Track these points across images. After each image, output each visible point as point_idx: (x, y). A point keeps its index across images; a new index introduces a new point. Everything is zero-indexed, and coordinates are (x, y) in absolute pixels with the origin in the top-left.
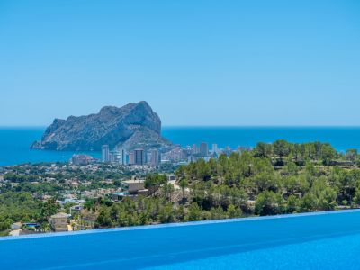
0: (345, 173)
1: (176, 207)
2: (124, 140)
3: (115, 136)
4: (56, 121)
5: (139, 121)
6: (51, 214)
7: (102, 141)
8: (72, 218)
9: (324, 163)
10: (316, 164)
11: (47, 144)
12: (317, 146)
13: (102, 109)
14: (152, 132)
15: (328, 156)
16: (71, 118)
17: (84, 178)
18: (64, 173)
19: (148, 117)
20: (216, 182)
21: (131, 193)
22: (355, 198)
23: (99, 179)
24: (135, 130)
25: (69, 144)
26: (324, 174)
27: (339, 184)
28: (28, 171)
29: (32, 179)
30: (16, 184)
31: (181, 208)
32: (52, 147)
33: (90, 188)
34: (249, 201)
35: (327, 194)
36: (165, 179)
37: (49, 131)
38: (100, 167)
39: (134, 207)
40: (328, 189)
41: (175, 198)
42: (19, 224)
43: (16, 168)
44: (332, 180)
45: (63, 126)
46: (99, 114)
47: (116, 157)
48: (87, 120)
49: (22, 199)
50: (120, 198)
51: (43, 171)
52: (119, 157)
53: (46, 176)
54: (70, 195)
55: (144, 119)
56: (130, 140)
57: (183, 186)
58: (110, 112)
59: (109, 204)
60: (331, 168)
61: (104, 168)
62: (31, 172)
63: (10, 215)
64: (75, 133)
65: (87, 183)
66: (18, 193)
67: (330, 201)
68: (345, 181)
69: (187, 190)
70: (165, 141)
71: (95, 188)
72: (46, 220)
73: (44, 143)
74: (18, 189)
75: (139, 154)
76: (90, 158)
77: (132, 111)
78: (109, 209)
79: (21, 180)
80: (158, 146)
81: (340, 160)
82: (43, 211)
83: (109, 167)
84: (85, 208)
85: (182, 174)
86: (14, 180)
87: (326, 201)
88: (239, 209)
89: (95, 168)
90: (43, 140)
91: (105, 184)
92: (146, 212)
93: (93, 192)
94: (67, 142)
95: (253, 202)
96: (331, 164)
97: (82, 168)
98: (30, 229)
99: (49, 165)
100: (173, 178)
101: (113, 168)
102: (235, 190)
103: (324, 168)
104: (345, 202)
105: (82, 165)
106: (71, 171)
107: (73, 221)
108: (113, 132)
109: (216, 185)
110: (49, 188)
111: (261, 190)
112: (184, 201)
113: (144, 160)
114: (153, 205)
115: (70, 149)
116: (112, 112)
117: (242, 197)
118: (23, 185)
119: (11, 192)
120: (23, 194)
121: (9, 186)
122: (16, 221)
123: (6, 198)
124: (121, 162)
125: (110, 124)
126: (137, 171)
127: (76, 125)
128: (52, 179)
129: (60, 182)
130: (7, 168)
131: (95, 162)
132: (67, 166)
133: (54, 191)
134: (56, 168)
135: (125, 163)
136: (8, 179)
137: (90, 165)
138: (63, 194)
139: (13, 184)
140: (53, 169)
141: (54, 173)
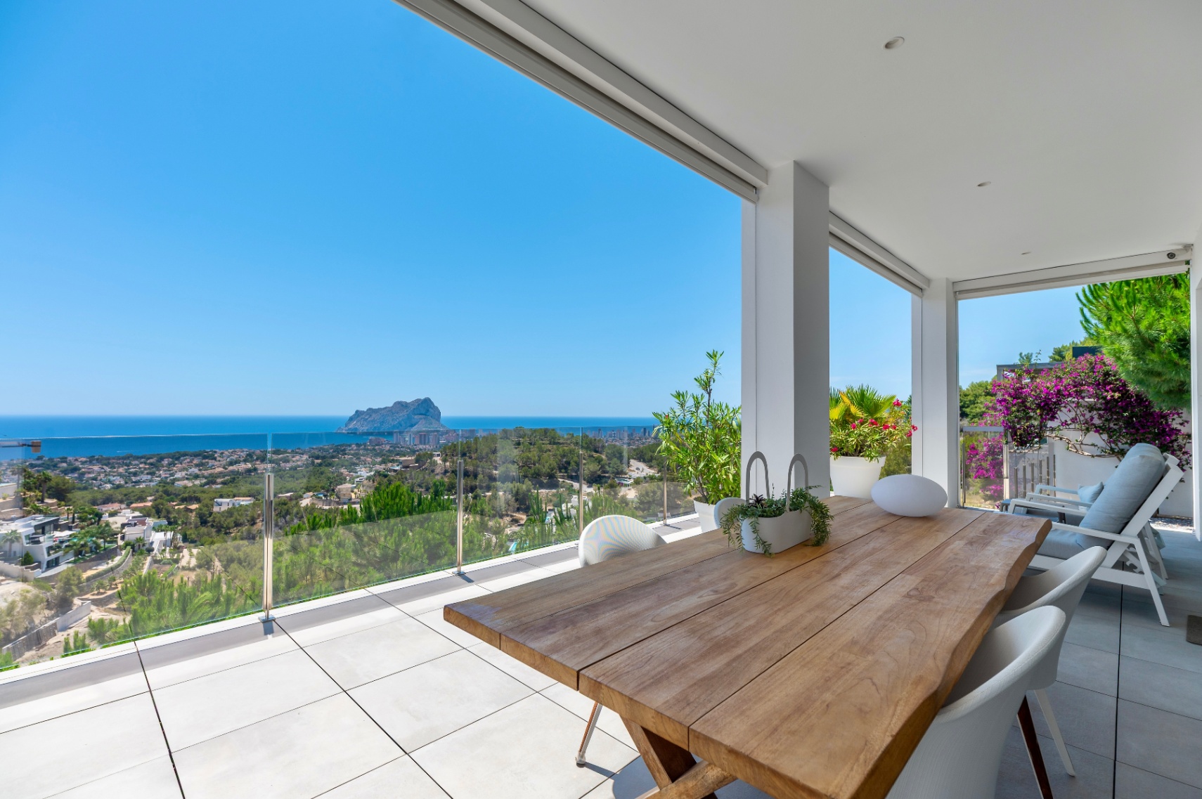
0: (564, 450)
1: (438, 477)
2: (412, 426)
3: (405, 423)
4: (357, 412)
5: (423, 412)
6: (337, 485)
7: (395, 427)
8: (355, 487)
9: (550, 444)
10: (543, 444)
11: (349, 429)
12: (546, 431)
13: (395, 403)
14: (433, 421)
15: (552, 438)
16: (370, 409)
17: (376, 455)
18: (361, 452)
19: (430, 409)
20: (471, 458)
21: (404, 467)
22: (570, 468)
23: (389, 456)
24: (421, 419)
25: (367, 430)
26: (550, 451)
27: (560, 458)
28: (331, 451)
29: (333, 457)
30: (319, 461)
31: (442, 478)
32: (354, 433)
33: (381, 463)
34: (494, 471)
35: (550, 465)
36: (431, 456)
37: (351, 419)
38: (391, 447)
39: (406, 478)
40: (551, 462)
41: (438, 470)
42: (311, 494)
43: (321, 448)
44: (555, 455)
45: (363, 416)
46: (392, 407)
47: (404, 438)
48: (382, 411)
49: (322, 473)
50: (395, 471)
51: (344, 450)
52: (407, 439)
53: (346, 454)
54: (363, 469)
55: (428, 411)
56: (416, 426)
57: (445, 461)
58: (401, 405)
59: (386, 476)
60: (555, 446)
61: (395, 448)
62: (334, 452)
64: (372, 421)
65: (379, 459)
66: (318, 468)
67: (553, 470)
68: (563, 456)
69: (448, 464)
70: (444, 427)
71: (384, 463)
72: (333, 490)
73: (347, 428)
74: (320, 465)
75: (423, 437)
76: (383, 440)
77: (418, 405)
79: (323, 458)
81: (561, 441)
82: (331, 483)
83: (398, 447)
84: (366, 479)
85: (445, 452)
86: (317, 458)
87: (548, 470)
88: (486, 478)
89: (388, 447)
90: (346, 426)
91: (393, 460)
92: (414, 481)
93: (383, 466)
94: (367, 428)
95: (497, 472)
96: (554, 443)
97: (377, 447)
98: (319, 498)
99: (350, 446)
100: (438, 455)
101: (402, 447)
102: (483, 464)
103: (549, 447)
104: (563, 471)
105: (377, 445)
106: (367, 450)
107: (356, 490)
108: (403, 420)
109: (470, 460)
110: (346, 463)
111: (504, 463)
112: (446, 472)
113: (427, 441)
114: (421, 476)
116: (402, 405)
117: (489, 469)
120: (323, 469)
121: (313, 462)
122: (310, 491)
124: (408, 443)
125: (401, 415)
126: (421, 450)
127: (374, 416)
128: (350, 456)
129: (357, 459)
130: (313, 449)
131: (388, 443)
132: (365, 446)
133: (351, 466)
134: (355, 448)
135: (412, 444)
136: (312, 457)
137: (384, 446)
138: (358, 468)
139: (316, 461)
140: (352, 449)
141: (352, 452)
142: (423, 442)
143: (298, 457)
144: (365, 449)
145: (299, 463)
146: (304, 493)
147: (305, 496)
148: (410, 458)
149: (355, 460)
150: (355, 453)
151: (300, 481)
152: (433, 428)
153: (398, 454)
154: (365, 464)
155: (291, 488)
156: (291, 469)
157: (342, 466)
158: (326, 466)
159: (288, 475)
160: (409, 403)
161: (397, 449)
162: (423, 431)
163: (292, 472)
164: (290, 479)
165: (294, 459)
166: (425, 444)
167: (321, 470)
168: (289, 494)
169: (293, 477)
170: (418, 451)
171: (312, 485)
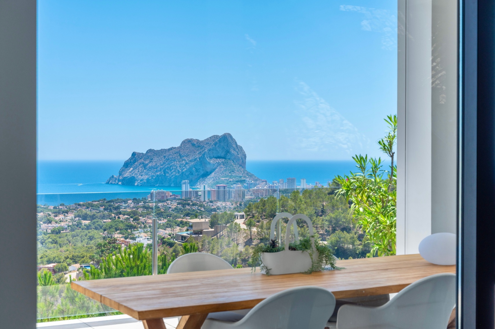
2: (206, 175)
3: (197, 170)
4: (134, 154)
5: (223, 155)
7: (183, 176)
11: (124, 179)
13: (184, 142)
14: (236, 167)
16: (150, 151)
17: (160, 215)
18: (140, 210)
19: (232, 150)
21: (195, 233)
23: (176, 217)
24: (219, 164)
25: (148, 180)
28: (102, 208)
29: (104, 217)
30: (87, 222)
33: (165, 227)
37: (127, 165)
38: (179, 204)
41: (242, 239)
42: (78, 266)
43: (89, 204)
45: (142, 160)
46: (180, 147)
47: (197, 193)
48: (167, 154)
49: (91, 238)
50: (184, 238)
51: (118, 208)
52: (200, 194)
53: (120, 213)
54: (143, 234)
55: (228, 152)
56: (213, 175)
57: (249, 225)
58: (191, 144)
59: (171, 245)
61: (184, 205)
62: (105, 209)
63: (70, 256)
65: (163, 221)
66: (86, 232)
70: (251, 176)
71: (171, 226)
73: (121, 178)
74: (88, 227)
75: (222, 190)
76: (169, 194)
77: (215, 144)
78: (171, 250)
79: (93, 217)
80: (242, 182)
83: (188, 204)
86: (85, 218)
89: (174, 205)
90: (120, 174)
91: (181, 222)
93: (168, 231)
94: (145, 177)
97: (160, 204)
99: (125, 202)
100: (242, 217)
101: (193, 205)
105: (160, 201)
106: (147, 208)
108: (194, 166)
110: (121, 226)
111: (335, 230)
112: (251, 241)
113: (227, 196)
115: (149, 184)
116: (193, 145)
118: (94, 223)
119: (80, 230)
120: (92, 232)
121: (79, 225)
122: (76, 262)
123: (73, 236)
124: (202, 200)
125: (192, 158)
126: (219, 208)
127: (156, 159)
128: (126, 216)
129: (134, 220)
130: (79, 205)
131: (175, 199)
132: (145, 202)
133: (126, 229)
134: (132, 205)
135: (207, 200)
136: (79, 216)
137: (169, 202)
138: (136, 233)
139: (84, 222)
140: (128, 206)
141: (129, 210)
142: (221, 197)
143: (61, 217)
144: (144, 207)
145: (62, 224)
146: (69, 265)
147: (70, 268)
148: (203, 220)
149: (132, 222)
150: (132, 212)
151: (64, 248)
152: (235, 177)
153: (187, 215)
154: (145, 227)
155: (54, 258)
156: (53, 232)
157: (116, 230)
158: (96, 228)
159: (50, 240)
160: (202, 142)
161: (188, 207)
162: (223, 182)
163: (54, 236)
164: (52, 246)
165: (57, 218)
166: (224, 200)
167: (90, 235)
168: (51, 265)
169: (56, 243)
170: (215, 210)
171: (79, 254)
